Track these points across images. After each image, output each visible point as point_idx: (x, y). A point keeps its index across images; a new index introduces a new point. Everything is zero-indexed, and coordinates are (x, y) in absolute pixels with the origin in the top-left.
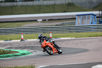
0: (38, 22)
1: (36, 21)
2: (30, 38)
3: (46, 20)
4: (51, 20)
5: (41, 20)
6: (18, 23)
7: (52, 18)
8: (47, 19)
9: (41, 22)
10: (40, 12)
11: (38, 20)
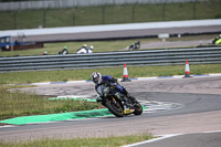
0: (161, 40)
1: (156, 37)
2: (142, 75)
3: (176, 35)
4: (187, 35)
5: (167, 36)
6: (117, 43)
7: (190, 32)
8: (180, 33)
9: (167, 39)
10: (164, 19)
11: (161, 36)
